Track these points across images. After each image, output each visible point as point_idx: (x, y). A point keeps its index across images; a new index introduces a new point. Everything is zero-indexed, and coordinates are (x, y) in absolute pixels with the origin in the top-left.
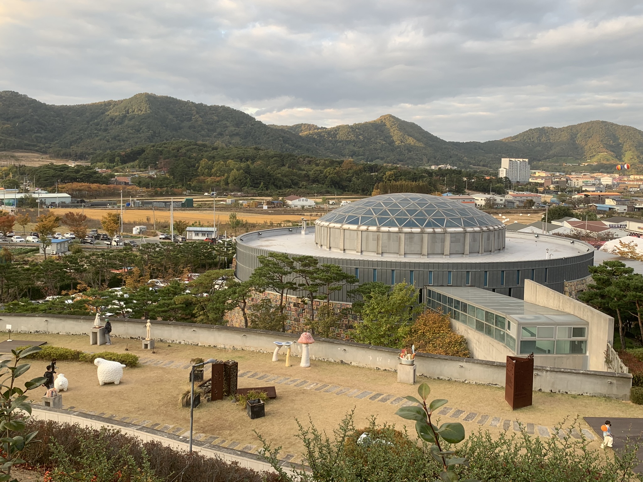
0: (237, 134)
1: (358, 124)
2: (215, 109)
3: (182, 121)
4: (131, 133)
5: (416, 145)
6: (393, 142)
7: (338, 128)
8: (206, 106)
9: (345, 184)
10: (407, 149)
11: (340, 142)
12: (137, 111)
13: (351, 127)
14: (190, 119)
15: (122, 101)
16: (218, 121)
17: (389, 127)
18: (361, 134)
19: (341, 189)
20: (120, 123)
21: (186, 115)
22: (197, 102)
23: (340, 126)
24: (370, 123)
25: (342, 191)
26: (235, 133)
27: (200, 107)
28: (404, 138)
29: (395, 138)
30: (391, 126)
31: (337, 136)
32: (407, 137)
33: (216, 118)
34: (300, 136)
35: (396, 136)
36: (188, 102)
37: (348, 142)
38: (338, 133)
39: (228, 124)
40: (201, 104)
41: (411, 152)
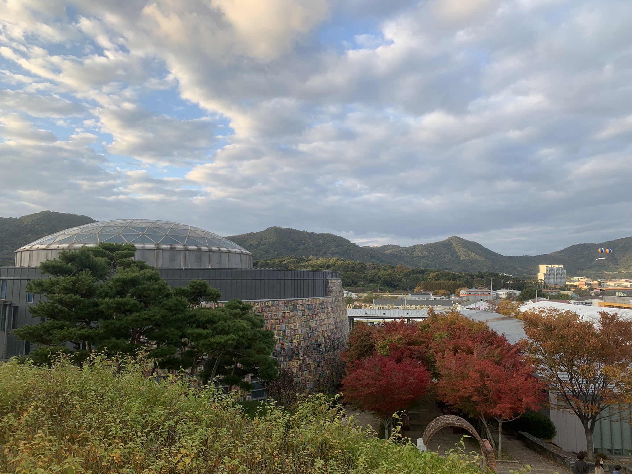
0: (337, 253)
1: (430, 244)
2: (322, 235)
3: (299, 245)
4: (263, 254)
5: (477, 258)
6: (459, 256)
7: (415, 247)
8: (316, 234)
9: (396, 283)
10: (471, 262)
11: (416, 257)
12: (268, 239)
13: (425, 246)
14: (304, 244)
15: (259, 233)
16: (324, 244)
17: (455, 245)
18: (432, 251)
19: (393, 287)
20: (257, 248)
21: (302, 241)
22: (310, 231)
23: (416, 245)
24: (439, 243)
25: (393, 289)
26: (335, 252)
27: (312, 235)
28: (467, 253)
29: (460, 254)
30: (457, 245)
31: (414, 253)
32: (470, 252)
33: (322, 242)
34: (385, 254)
35: (461, 252)
36: (304, 232)
37: (423, 257)
38: (414, 251)
39: (331, 246)
40: (313, 233)
41: (473, 264)
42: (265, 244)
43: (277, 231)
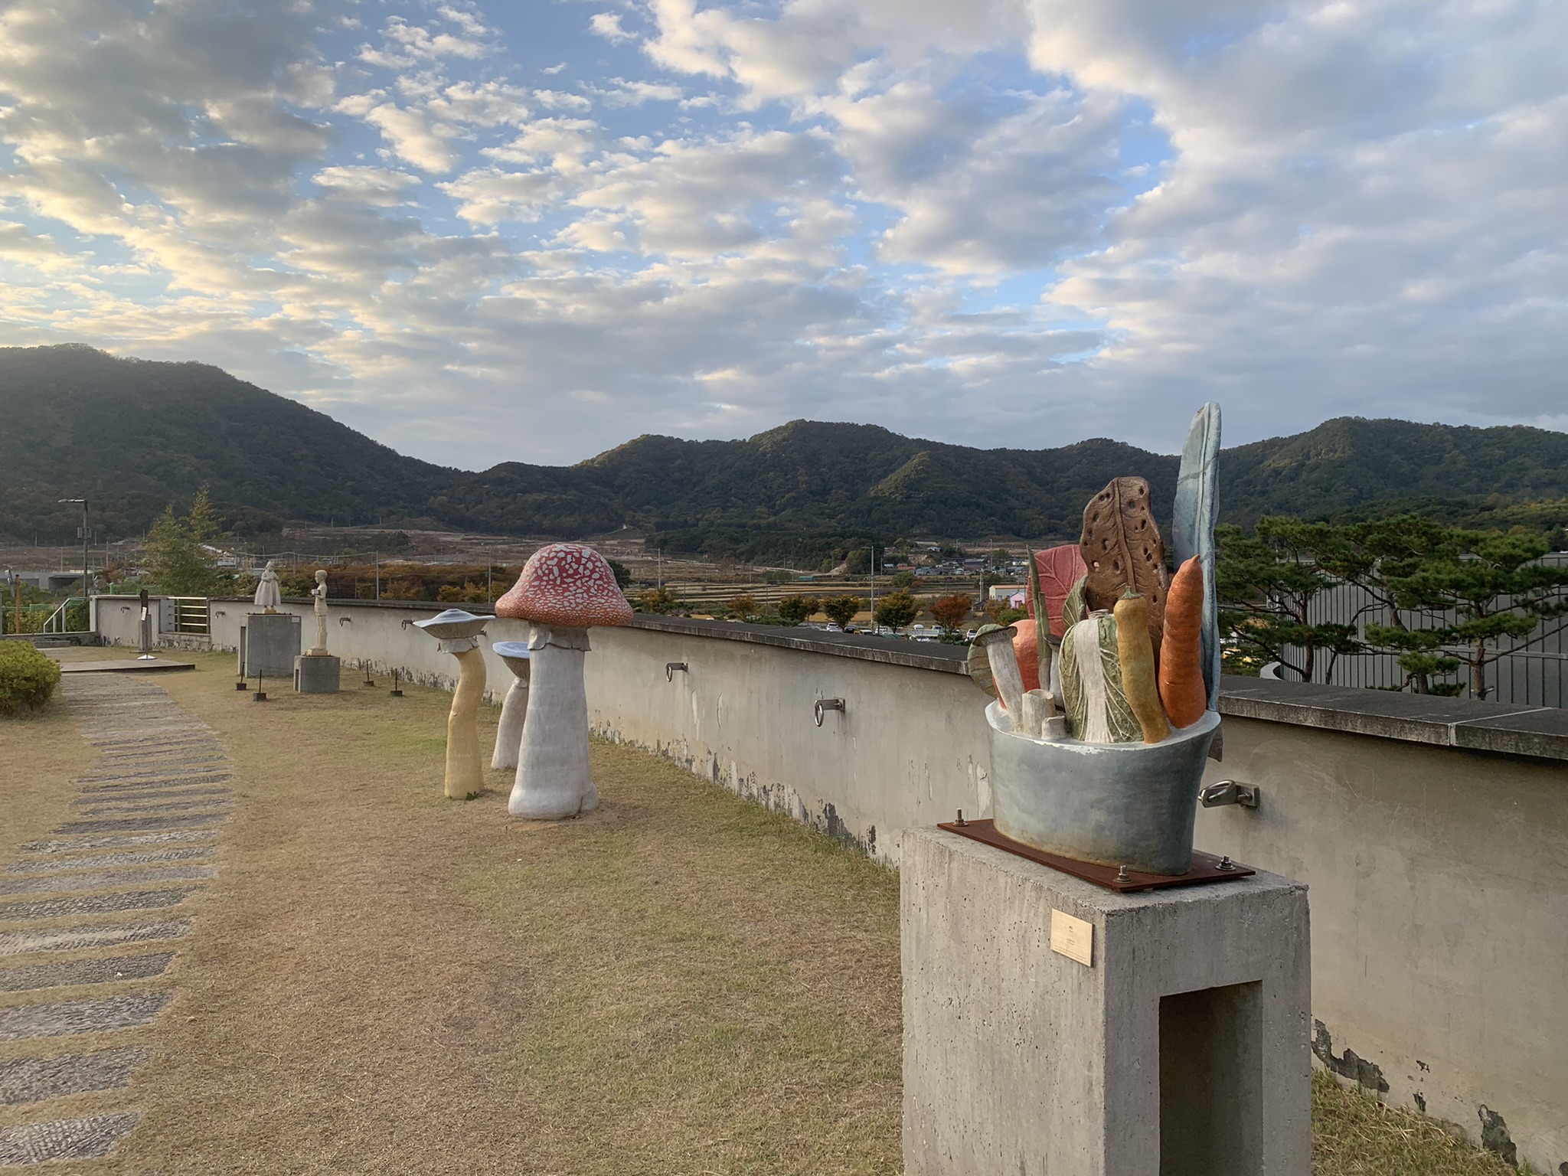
3: (1421, 466)
8: (1476, 430)
14: (1440, 460)
21: (1430, 452)
22: (1456, 423)
26: (1544, 480)
27: (1463, 434)
33: (1498, 452)
36: (1437, 426)
40: (1467, 428)
42: (1317, 466)
43: (1353, 430)
